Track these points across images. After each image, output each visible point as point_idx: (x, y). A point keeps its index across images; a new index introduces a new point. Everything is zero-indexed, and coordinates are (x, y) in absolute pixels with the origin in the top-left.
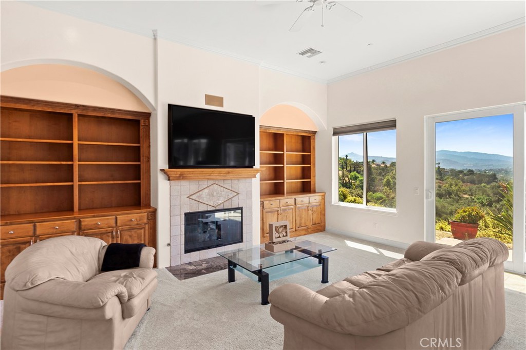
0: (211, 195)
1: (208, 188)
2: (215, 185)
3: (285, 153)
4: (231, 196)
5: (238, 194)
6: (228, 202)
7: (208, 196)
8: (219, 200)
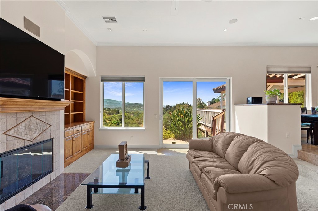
0: (28, 128)
1: (26, 121)
2: (32, 118)
3: (71, 91)
4: (45, 128)
5: (51, 125)
6: (42, 134)
7: (26, 130)
8: (35, 133)
